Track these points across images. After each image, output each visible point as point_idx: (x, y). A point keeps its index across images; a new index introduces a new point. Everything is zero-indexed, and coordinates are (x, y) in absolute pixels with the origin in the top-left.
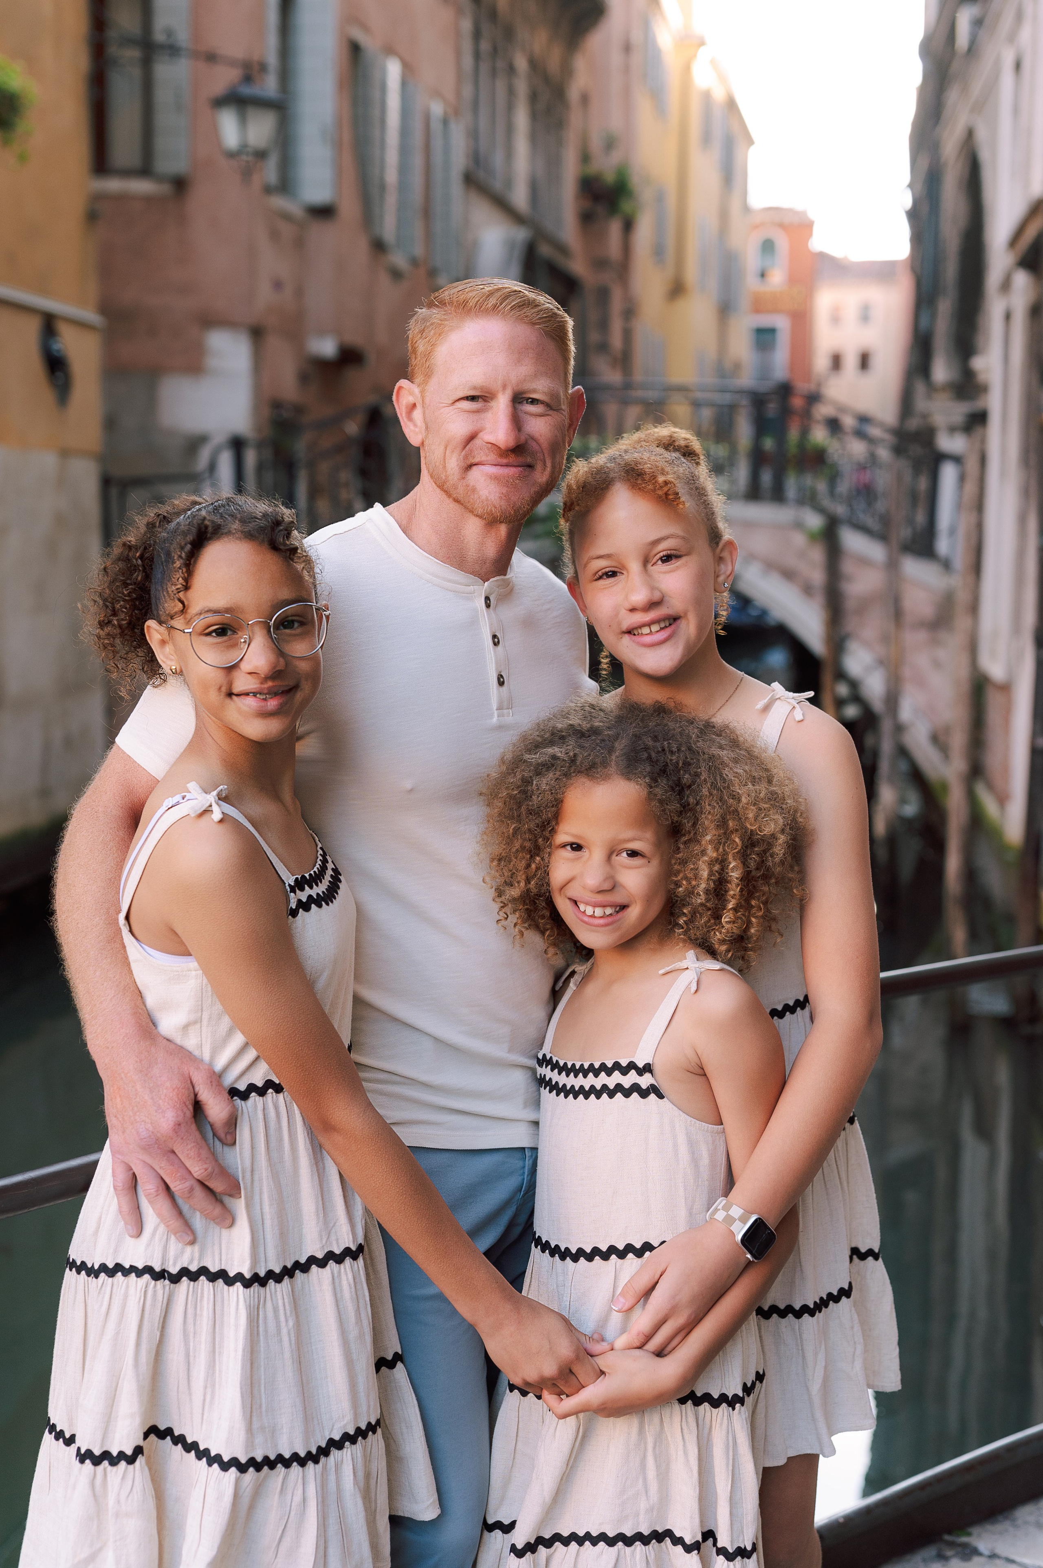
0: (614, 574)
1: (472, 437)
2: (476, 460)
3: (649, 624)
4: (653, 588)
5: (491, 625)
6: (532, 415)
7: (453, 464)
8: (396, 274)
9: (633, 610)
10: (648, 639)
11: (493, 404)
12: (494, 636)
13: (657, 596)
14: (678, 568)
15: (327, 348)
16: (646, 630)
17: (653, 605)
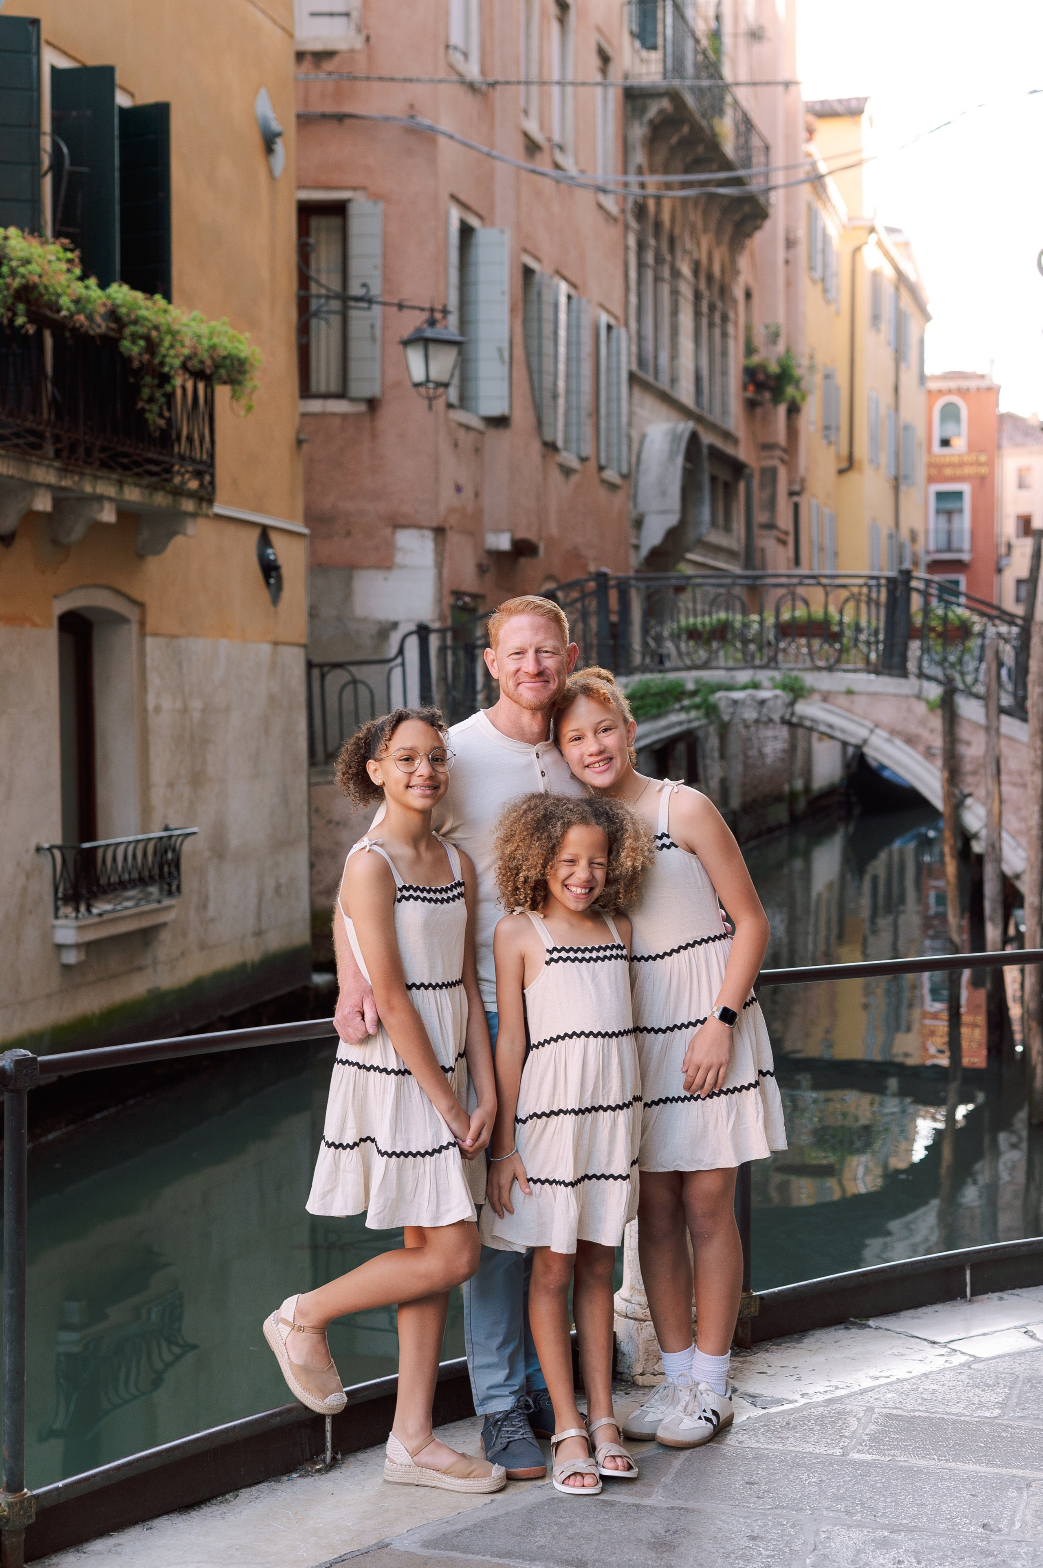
0: (579, 739)
1: (518, 670)
2: (521, 681)
3: (598, 762)
4: (600, 744)
5: (540, 767)
6: (546, 658)
7: (511, 684)
8: (567, 471)
9: (591, 755)
10: (598, 769)
11: (527, 655)
12: (542, 772)
13: (602, 747)
14: (611, 734)
15: (504, 542)
16: (597, 765)
17: (601, 753)
